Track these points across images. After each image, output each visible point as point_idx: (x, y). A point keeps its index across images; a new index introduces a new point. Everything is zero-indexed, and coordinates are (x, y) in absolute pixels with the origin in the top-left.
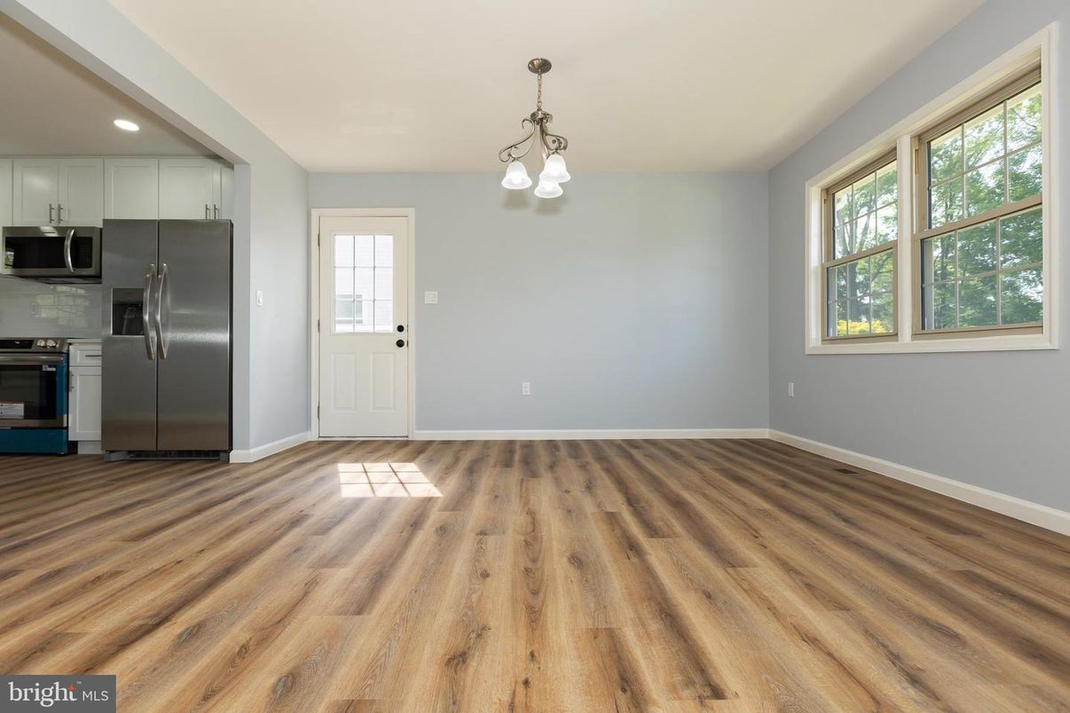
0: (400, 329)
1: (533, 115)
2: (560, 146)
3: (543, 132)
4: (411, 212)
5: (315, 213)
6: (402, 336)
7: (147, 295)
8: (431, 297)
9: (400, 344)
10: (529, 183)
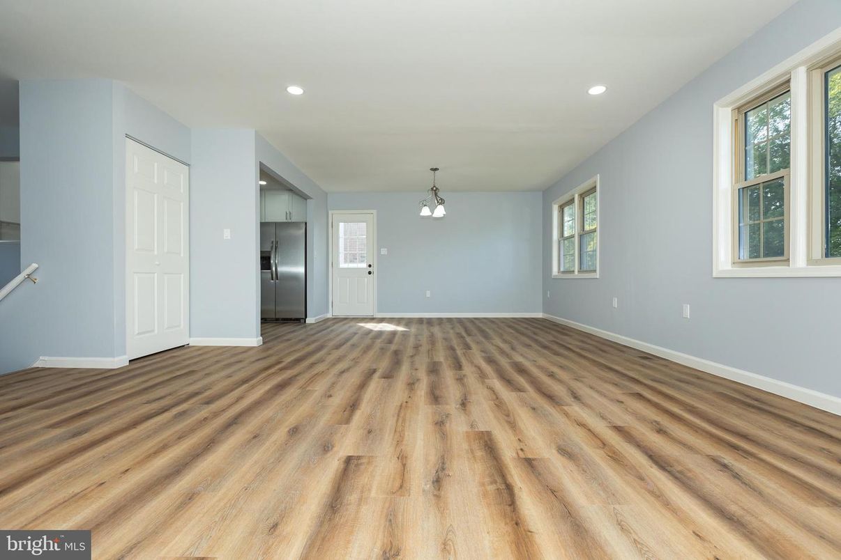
0: (370, 266)
1: (432, 189)
2: (442, 202)
3: (436, 195)
4: (374, 212)
5: (330, 212)
6: (371, 269)
7: (272, 256)
8: (384, 251)
9: (370, 273)
10: (431, 214)
